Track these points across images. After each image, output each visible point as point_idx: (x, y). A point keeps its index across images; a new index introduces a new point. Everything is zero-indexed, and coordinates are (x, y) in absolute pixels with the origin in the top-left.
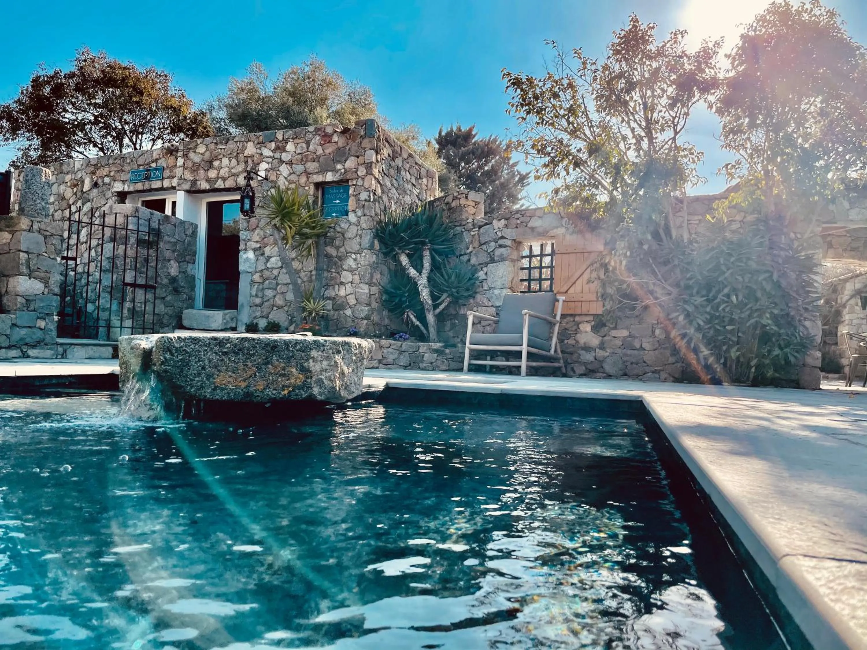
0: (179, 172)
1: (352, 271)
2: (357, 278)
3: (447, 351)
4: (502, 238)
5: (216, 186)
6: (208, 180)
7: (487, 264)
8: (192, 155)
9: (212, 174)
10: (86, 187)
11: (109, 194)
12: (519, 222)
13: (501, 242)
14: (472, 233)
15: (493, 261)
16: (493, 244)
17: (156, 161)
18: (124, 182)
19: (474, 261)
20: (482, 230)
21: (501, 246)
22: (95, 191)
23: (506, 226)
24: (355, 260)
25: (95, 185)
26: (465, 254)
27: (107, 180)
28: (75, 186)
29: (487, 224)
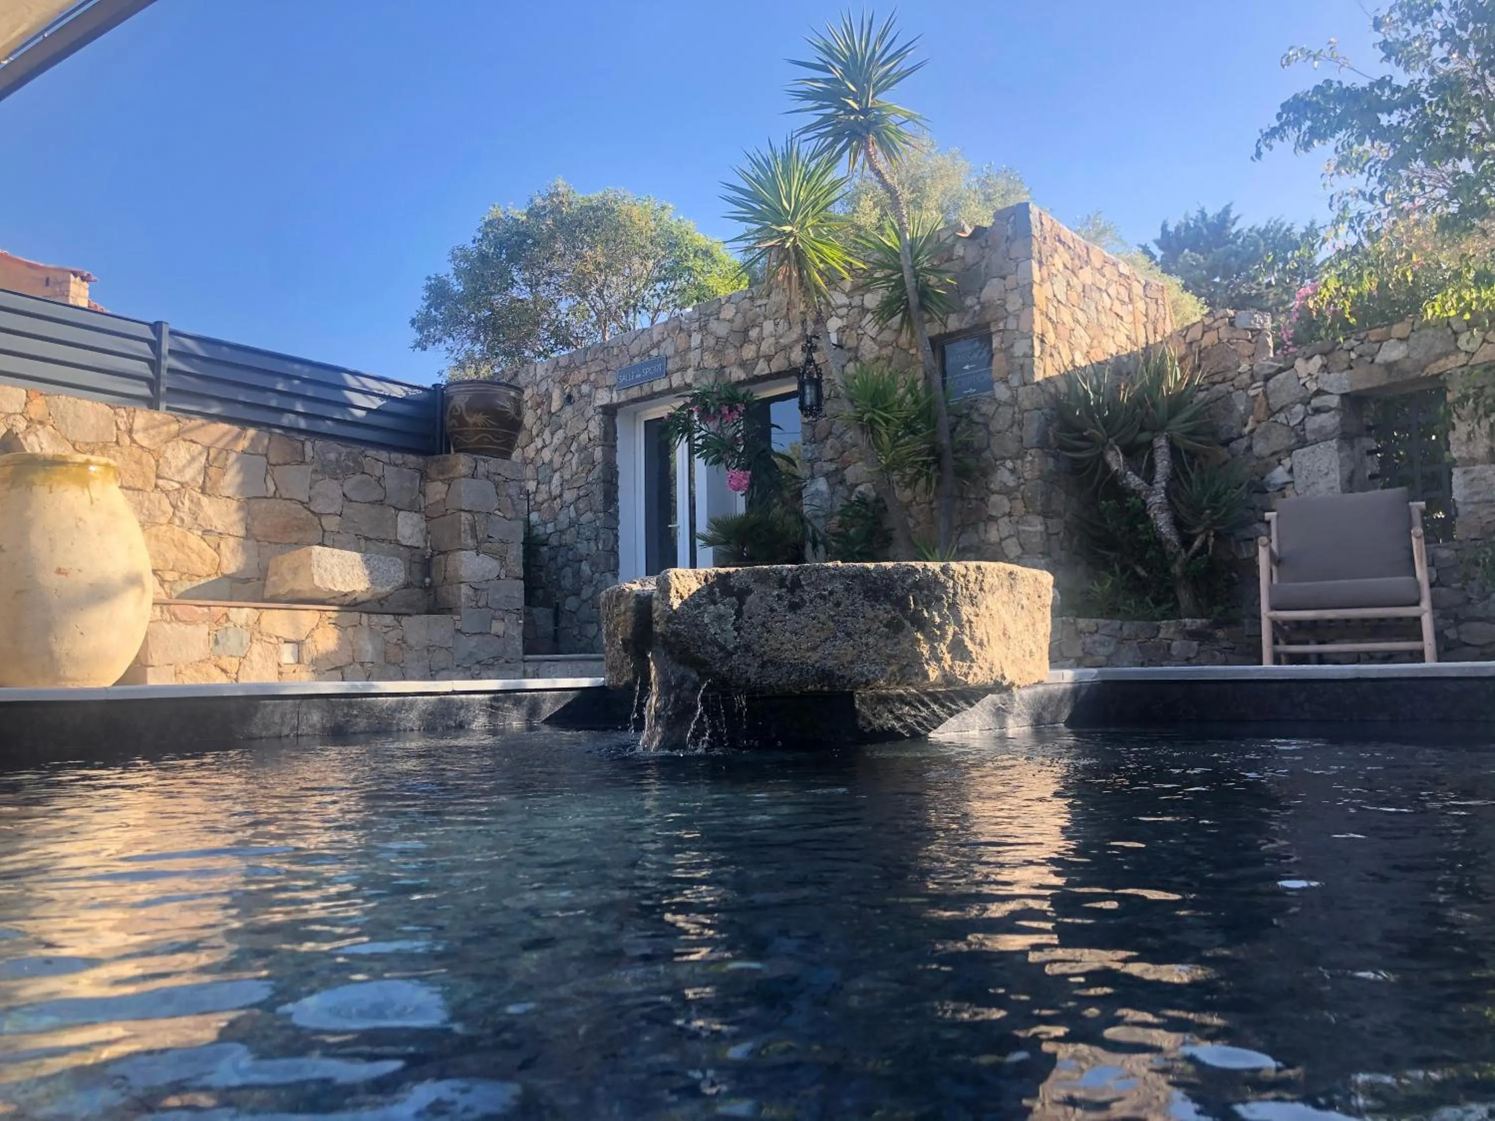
0: (694, 357)
1: (1007, 492)
2: (1019, 505)
3: (1220, 634)
4: (1319, 393)
5: (756, 372)
6: (743, 364)
7: (1289, 452)
8: (713, 325)
9: (749, 352)
10: (555, 405)
11: (590, 412)
12: (1353, 355)
13: (1315, 402)
14: (1252, 393)
15: (1303, 443)
16: (1299, 408)
17: (657, 345)
18: (610, 388)
19: (1260, 448)
20: (1271, 384)
21: (1317, 411)
22: (569, 409)
23: (1325, 368)
24: (1013, 471)
25: (569, 399)
26: (1241, 436)
27: (585, 388)
28: (539, 405)
29: (1281, 370)
